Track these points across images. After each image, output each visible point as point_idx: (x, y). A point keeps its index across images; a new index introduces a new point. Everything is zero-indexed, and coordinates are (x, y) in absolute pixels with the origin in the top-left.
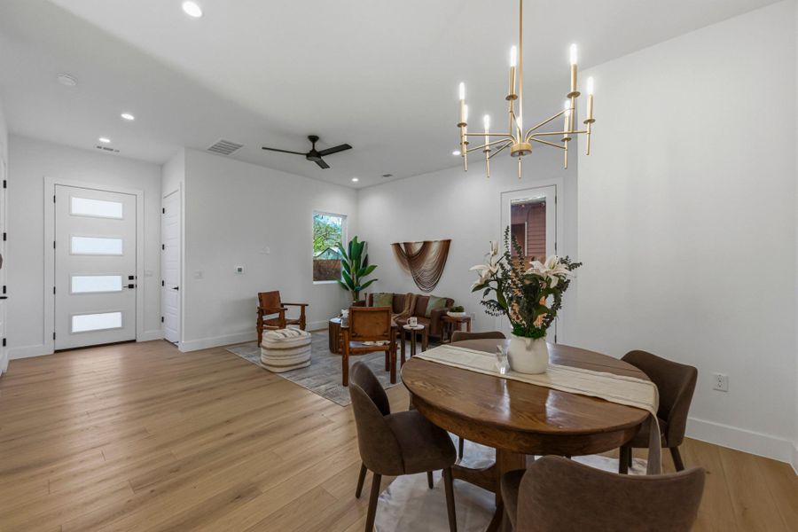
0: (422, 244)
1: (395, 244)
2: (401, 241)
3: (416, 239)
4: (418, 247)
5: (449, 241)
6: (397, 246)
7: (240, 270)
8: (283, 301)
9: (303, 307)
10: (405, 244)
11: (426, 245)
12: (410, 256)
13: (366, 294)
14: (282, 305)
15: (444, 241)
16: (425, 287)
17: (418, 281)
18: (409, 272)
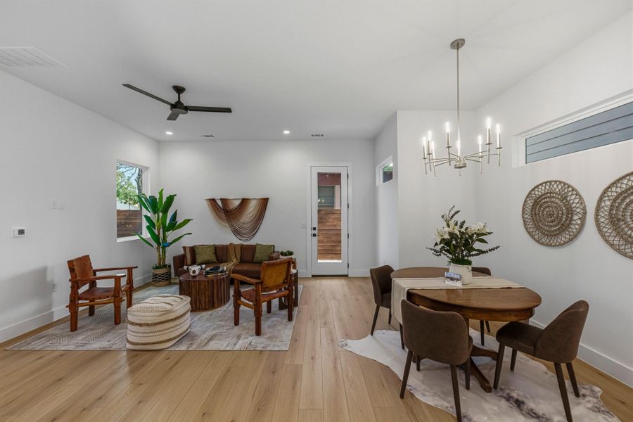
0: (240, 201)
1: (210, 200)
2: (218, 197)
3: (234, 195)
4: (237, 203)
5: (267, 200)
6: (213, 201)
7: (21, 232)
8: (95, 267)
9: (130, 270)
10: (221, 199)
11: (244, 202)
12: (225, 211)
13: (184, 248)
14: (95, 272)
15: (263, 199)
16: (243, 237)
17: (237, 232)
18: (227, 224)
